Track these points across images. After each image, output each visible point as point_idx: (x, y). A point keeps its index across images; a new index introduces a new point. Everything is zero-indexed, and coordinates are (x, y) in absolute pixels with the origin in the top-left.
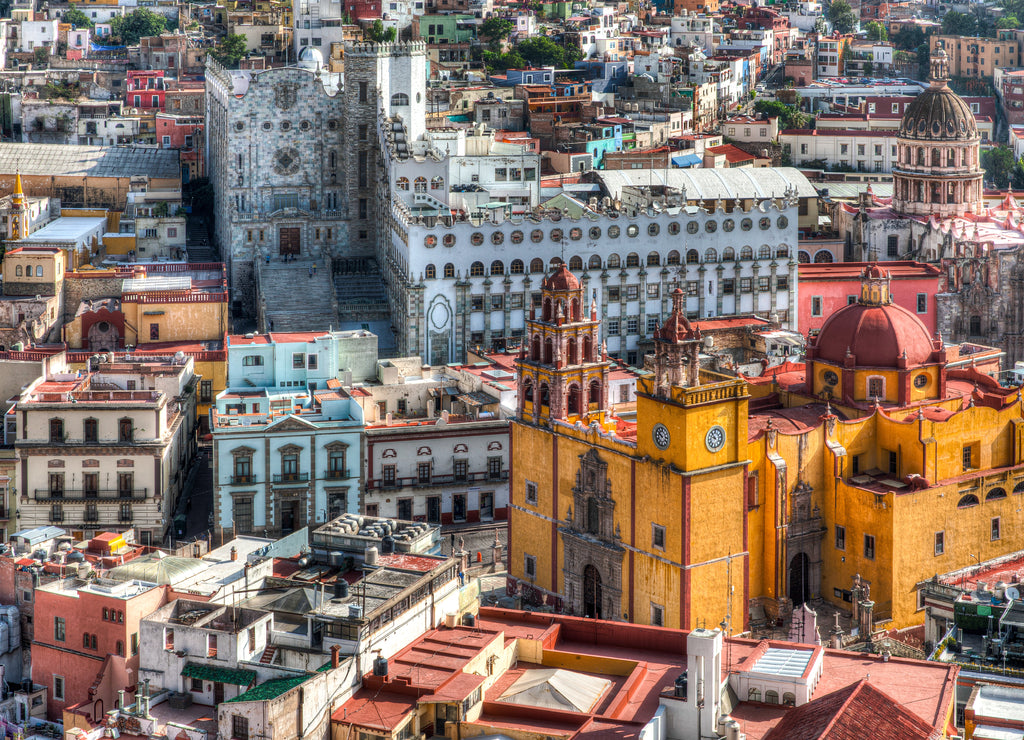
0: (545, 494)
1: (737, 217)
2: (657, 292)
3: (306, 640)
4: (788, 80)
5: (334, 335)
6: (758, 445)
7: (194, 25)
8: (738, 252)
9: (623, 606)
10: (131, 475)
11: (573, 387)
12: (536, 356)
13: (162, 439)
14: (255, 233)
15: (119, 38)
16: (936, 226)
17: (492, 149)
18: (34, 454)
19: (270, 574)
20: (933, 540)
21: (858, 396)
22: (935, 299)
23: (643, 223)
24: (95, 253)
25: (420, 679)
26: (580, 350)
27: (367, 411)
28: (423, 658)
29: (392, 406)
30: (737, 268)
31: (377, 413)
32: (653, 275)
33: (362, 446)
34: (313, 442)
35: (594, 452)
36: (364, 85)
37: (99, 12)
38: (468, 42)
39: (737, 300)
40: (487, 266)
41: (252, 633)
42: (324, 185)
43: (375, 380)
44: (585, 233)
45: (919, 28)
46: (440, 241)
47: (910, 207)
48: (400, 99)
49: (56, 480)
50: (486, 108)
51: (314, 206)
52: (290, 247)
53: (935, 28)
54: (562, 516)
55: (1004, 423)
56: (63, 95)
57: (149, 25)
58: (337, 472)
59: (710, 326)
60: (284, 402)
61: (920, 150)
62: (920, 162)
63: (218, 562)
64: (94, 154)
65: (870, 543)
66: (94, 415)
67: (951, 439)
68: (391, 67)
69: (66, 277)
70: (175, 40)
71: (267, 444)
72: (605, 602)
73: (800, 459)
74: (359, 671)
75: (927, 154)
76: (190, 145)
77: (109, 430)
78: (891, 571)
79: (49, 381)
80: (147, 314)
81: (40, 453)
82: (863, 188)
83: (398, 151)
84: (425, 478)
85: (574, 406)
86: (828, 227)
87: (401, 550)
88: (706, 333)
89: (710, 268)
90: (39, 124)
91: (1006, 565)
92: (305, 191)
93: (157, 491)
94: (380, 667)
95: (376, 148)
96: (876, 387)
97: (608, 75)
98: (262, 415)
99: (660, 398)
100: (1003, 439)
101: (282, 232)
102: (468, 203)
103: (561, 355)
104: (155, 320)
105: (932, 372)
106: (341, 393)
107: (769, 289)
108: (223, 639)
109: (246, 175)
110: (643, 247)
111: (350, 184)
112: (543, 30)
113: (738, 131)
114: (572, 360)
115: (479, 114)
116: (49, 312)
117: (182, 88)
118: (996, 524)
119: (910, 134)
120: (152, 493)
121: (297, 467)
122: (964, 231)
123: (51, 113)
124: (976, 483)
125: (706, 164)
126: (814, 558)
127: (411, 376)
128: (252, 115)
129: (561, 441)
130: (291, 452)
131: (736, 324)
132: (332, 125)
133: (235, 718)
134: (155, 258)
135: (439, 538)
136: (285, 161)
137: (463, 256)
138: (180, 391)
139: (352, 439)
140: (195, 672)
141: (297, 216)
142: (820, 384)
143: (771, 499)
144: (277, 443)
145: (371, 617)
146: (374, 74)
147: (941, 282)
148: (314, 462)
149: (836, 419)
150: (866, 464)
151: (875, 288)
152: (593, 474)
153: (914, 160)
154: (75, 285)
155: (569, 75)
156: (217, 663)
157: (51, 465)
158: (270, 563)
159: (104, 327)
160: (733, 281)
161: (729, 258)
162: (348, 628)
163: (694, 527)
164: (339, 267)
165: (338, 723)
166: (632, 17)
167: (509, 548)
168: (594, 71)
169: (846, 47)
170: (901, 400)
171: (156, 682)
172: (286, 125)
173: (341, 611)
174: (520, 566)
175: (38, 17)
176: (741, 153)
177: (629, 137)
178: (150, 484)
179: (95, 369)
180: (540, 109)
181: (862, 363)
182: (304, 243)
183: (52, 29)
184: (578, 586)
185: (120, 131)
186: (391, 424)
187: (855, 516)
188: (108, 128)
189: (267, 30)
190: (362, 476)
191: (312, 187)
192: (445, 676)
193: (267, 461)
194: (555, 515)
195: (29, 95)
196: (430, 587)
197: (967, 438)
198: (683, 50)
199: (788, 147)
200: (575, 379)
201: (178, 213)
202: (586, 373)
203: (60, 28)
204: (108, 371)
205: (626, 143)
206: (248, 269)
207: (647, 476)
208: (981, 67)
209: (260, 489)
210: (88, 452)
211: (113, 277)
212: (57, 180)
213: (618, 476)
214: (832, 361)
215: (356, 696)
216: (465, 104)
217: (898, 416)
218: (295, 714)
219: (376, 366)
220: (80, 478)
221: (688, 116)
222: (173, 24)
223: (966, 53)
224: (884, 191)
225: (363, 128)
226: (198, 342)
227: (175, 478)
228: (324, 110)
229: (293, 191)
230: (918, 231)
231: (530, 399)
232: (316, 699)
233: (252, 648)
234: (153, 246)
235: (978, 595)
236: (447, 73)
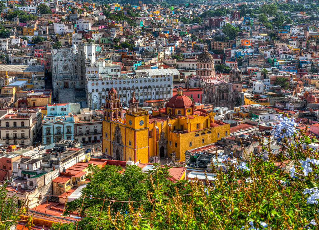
0: (109, 135)
1: (163, 78)
2: (142, 94)
3: (49, 165)
4: (181, 51)
5: (70, 104)
6: (152, 124)
7: (50, 40)
8: (159, 86)
9: (124, 158)
10: (24, 134)
11: (115, 113)
12: (107, 107)
13: (30, 126)
14: (59, 83)
15: (34, 42)
16: (204, 80)
17: (111, 65)
18: (2, 129)
19: (45, 152)
20: (189, 143)
21: (176, 114)
22: (202, 95)
23: (139, 80)
24: (24, 87)
25: (72, 173)
26: (116, 105)
27: (76, 120)
28: (75, 169)
29: (83, 119)
30: (159, 89)
31: (79, 120)
32: (141, 91)
33: (74, 127)
34: (63, 126)
35: (118, 126)
36: (82, 52)
37: (30, 37)
38: (110, 43)
39: (159, 96)
40: (105, 89)
41: (37, 164)
42: (74, 73)
43: (79, 113)
44: (126, 82)
45: (209, 40)
46: (95, 84)
47: (199, 77)
48: (90, 55)
49: (8, 135)
50: (113, 57)
51: (72, 77)
52: (66, 86)
53: (213, 40)
54: (112, 140)
55: (206, 119)
56: (20, 55)
57: (40, 40)
58: (69, 132)
59: (153, 101)
60: (58, 118)
61: (201, 65)
62: (201, 67)
63: (35, 150)
64: (26, 67)
65: (176, 144)
66: (16, 121)
67: (194, 122)
68: (88, 48)
69: (16, 93)
70: (46, 43)
71: (54, 126)
72: (120, 157)
73: (162, 127)
74: (59, 171)
75: (203, 65)
76: (48, 65)
77: (19, 124)
78: (180, 150)
79: (8, 114)
80: (32, 100)
81: (4, 129)
82: (191, 73)
83: (88, 65)
84: (88, 133)
85: (115, 117)
86: (183, 81)
87: (73, 147)
88: (151, 103)
89: (153, 89)
90: (15, 61)
91: (203, 148)
92: (70, 74)
93: (30, 137)
94: (64, 170)
95: (84, 65)
96: (179, 112)
97: (140, 50)
98: (54, 121)
99: (130, 115)
100: (205, 123)
101: (65, 83)
102: (103, 76)
103: (112, 106)
104: (34, 102)
105: (191, 109)
106: (71, 116)
107: (166, 93)
108: (30, 165)
109: (57, 71)
110: (139, 85)
111: (79, 73)
112: (127, 41)
113: (167, 62)
114: (114, 107)
115: (111, 58)
116: (11, 100)
117: (47, 53)
118: (203, 140)
119: (199, 61)
120: (28, 137)
121: (60, 131)
122: (209, 81)
123: (17, 58)
124: (199, 132)
125: (159, 68)
126: (165, 147)
127: (87, 112)
128: (58, 58)
129: (112, 124)
130: (59, 128)
131: (158, 101)
132: (75, 60)
133: (30, 182)
134: (38, 89)
135: (82, 144)
136: (65, 68)
137: (100, 87)
138: (37, 116)
139: (72, 125)
140: (24, 172)
141: (68, 79)
142: (168, 112)
143: (155, 135)
144: (55, 126)
145: (62, 160)
146: (84, 49)
147: (203, 92)
148: (64, 130)
149: (170, 119)
150: (177, 128)
151: (180, 92)
152: (118, 131)
153: (200, 67)
154: (18, 94)
155: (132, 50)
156: (29, 170)
157: (6, 132)
158: (45, 150)
159: (23, 103)
160: (158, 92)
161: (157, 87)
162: (57, 163)
163: (137, 141)
164: (76, 90)
165: (54, 182)
166: (147, 38)
167: (102, 147)
168: (137, 49)
169: (194, 44)
170: (184, 115)
171: (15, 175)
172: (65, 60)
173: (56, 159)
174: (104, 151)
175: (16, 38)
176: (166, 66)
177: (143, 63)
178: (28, 135)
179: (19, 112)
180: (124, 57)
181: (176, 107)
182: (69, 85)
183: (19, 40)
184: (115, 154)
185: (33, 62)
186: (81, 122)
187: (173, 139)
188: (30, 62)
189: (66, 41)
190: (74, 133)
191: (71, 73)
192: (78, 172)
193: (54, 130)
194: (111, 140)
195: (13, 55)
196: (78, 154)
197: (198, 122)
198: (157, 45)
199: (178, 65)
200: (115, 111)
201: (43, 79)
202: (117, 110)
203: (21, 40)
204: (21, 112)
205: (142, 64)
206: (57, 91)
207: (128, 131)
208: (221, 48)
209: (52, 136)
210: (14, 129)
211: (26, 92)
212: (17, 73)
213: (122, 131)
214: (170, 107)
215: (59, 177)
216: (109, 56)
217: (183, 118)
218: (43, 180)
219: (79, 110)
220: (13, 134)
221: (157, 58)
222: (46, 39)
223: (218, 45)
224: (195, 73)
225: (82, 61)
226: (44, 106)
227: (34, 134)
228: (74, 57)
229: (67, 74)
230: (201, 81)
231: (106, 116)
232: (49, 177)
233: (37, 167)
234: (37, 86)
235: (195, 154)
236: (105, 50)
